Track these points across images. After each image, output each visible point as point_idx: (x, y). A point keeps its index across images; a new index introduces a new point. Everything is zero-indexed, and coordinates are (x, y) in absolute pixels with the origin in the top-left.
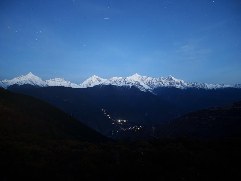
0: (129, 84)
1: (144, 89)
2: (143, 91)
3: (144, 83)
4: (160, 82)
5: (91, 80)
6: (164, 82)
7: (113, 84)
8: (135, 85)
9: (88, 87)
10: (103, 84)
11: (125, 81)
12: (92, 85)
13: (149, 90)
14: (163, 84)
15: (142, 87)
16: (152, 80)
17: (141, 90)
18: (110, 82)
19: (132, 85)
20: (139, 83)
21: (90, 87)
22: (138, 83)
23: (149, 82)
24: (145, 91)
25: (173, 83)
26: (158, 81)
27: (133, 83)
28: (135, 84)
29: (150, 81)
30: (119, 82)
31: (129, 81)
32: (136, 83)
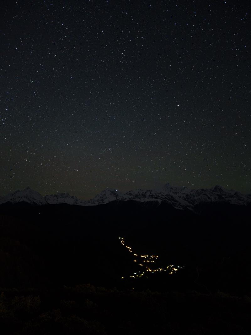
0: (157, 198)
1: (181, 205)
2: (179, 208)
3: (180, 197)
4: (204, 194)
5: (105, 194)
6: (209, 195)
7: (134, 200)
8: (167, 200)
9: (100, 204)
10: (120, 199)
11: (151, 195)
12: (106, 202)
13: (188, 208)
14: (209, 198)
15: (176, 203)
16: (191, 193)
17: (176, 208)
18: (131, 197)
19: (161, 201)
20: (172, 196)
21: (103, 203)
22: (170, 197)
23: (187, 195)
24: (182, 209)
25: (224, 196)
26: (201, 194)
27: (163, 197)
28: (166, 198)
29: (189, 194)
30: (142, 196)
31: (157, 195)
32: (167, 197)
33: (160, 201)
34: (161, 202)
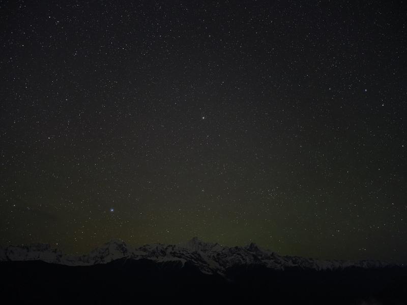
0: (180, 257)
1: (210, 269)
2: (208, 273)
3: (210, 257)
4: (238, 254)
5: (107, 249)
6: (242, 255)
7: (149, 258)
8: (193, 260)
9: (97, 263)
10: (129, 257)
11: (173, 252)
12: (107, 260)
13: (218, 272)
14: (243, 259)
15: (204, 265)
16: (223, 251)
17: (204, 272)
18: (144, 254)
19: (186, 261)
20: (199, 255)
21: (102, 263)
22: (197, 256)
23: (218, 254)
24: (210, 273)
25: (260, 257)
26: (234, 253)
27: (188, 255)
28: (192, 258)
29: (221, 253)
30: (160, 253)
31: (181, 252)
32: (193, 256)
33: (183, 261)
34: (186, 263)
